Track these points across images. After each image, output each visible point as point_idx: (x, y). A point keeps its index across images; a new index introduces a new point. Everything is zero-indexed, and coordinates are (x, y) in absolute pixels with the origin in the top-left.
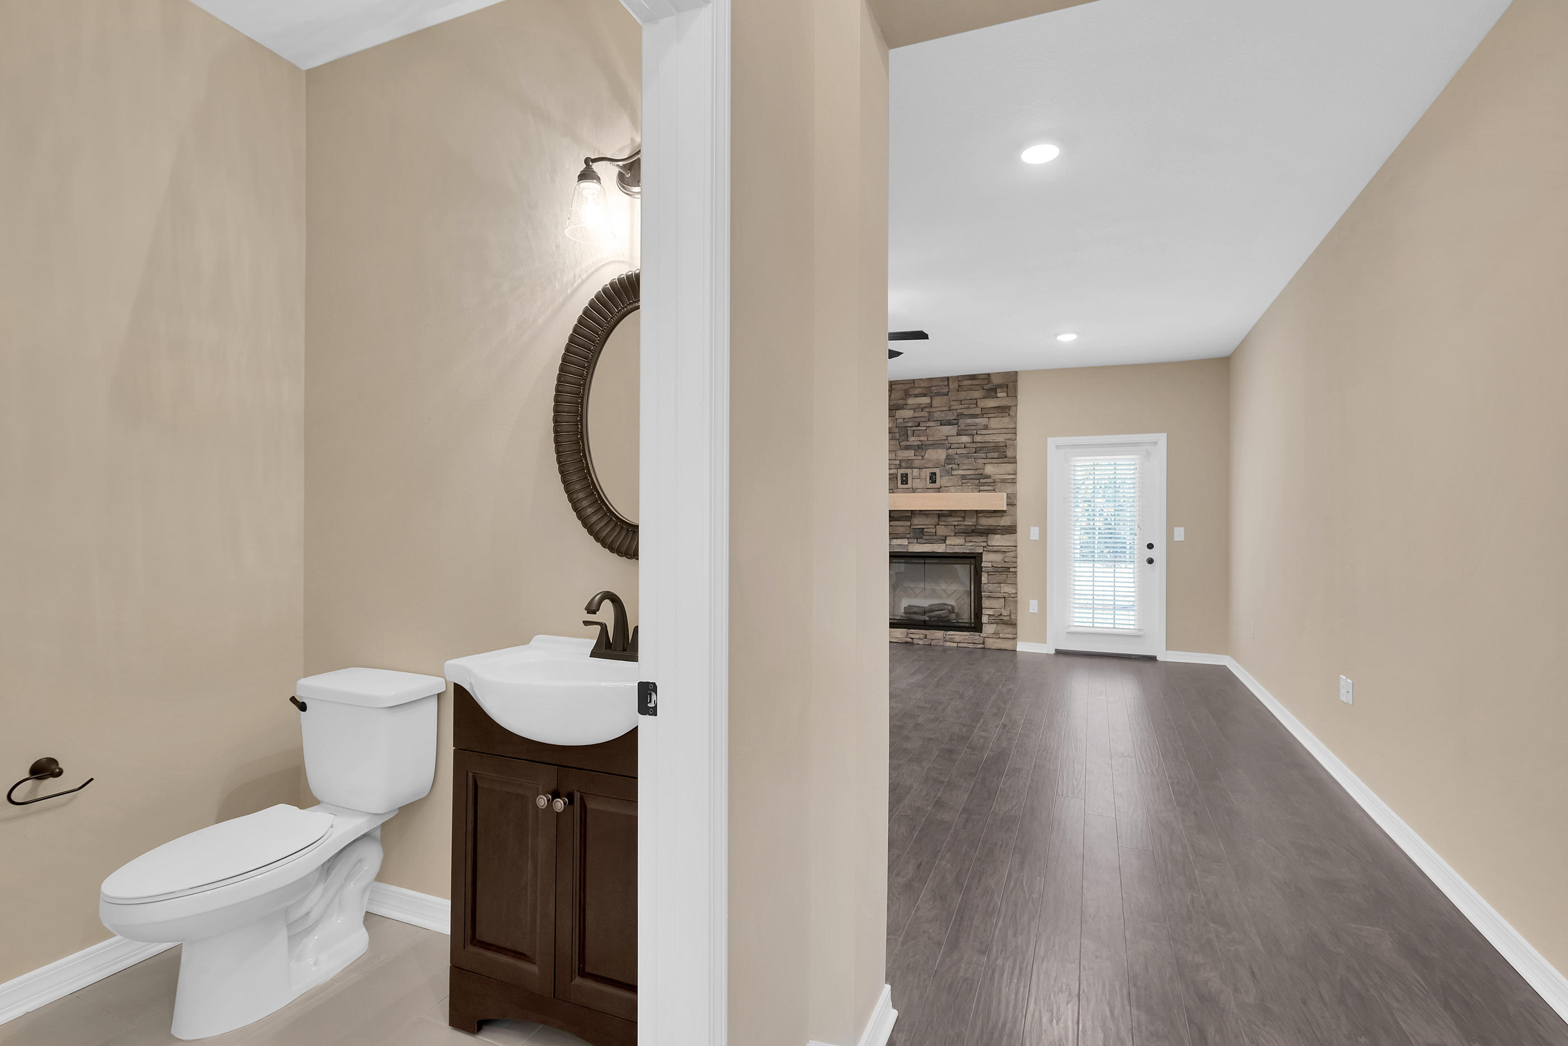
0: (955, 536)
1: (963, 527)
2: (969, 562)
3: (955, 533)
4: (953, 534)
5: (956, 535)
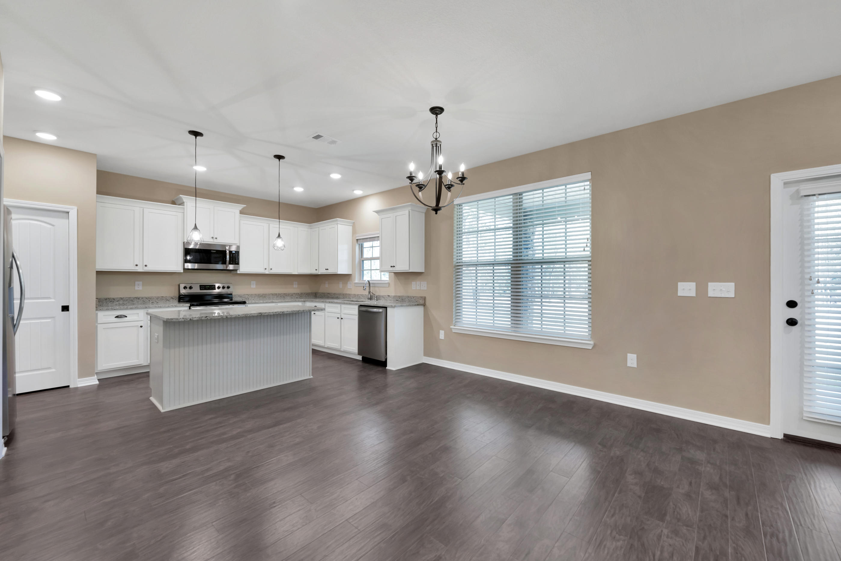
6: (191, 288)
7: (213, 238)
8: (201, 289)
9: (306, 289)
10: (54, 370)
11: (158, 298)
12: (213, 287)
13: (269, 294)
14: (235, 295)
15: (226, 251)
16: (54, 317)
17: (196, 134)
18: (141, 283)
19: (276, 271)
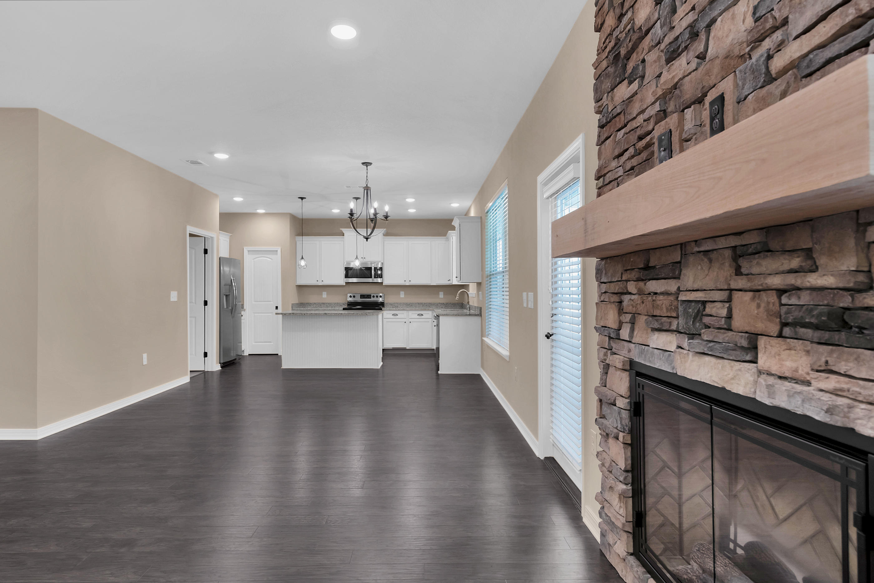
0: (780, 335)
1: (805, 299)
2: (837, 468)
3: (784, 325)
4: (774, 329)
5: (787, 331)
6: (354, 297)
7: (362, 258)
8: (361, 298)
9: (450, 299)
10: (272, 343)
11: (335, 304)
12: (369, 296)
13: (416, 303)
14: (387, 304)
15: (371, 268)
16: (272, 313)
17: (302, 198)
18: (325, 293)
19: (414, 282)
